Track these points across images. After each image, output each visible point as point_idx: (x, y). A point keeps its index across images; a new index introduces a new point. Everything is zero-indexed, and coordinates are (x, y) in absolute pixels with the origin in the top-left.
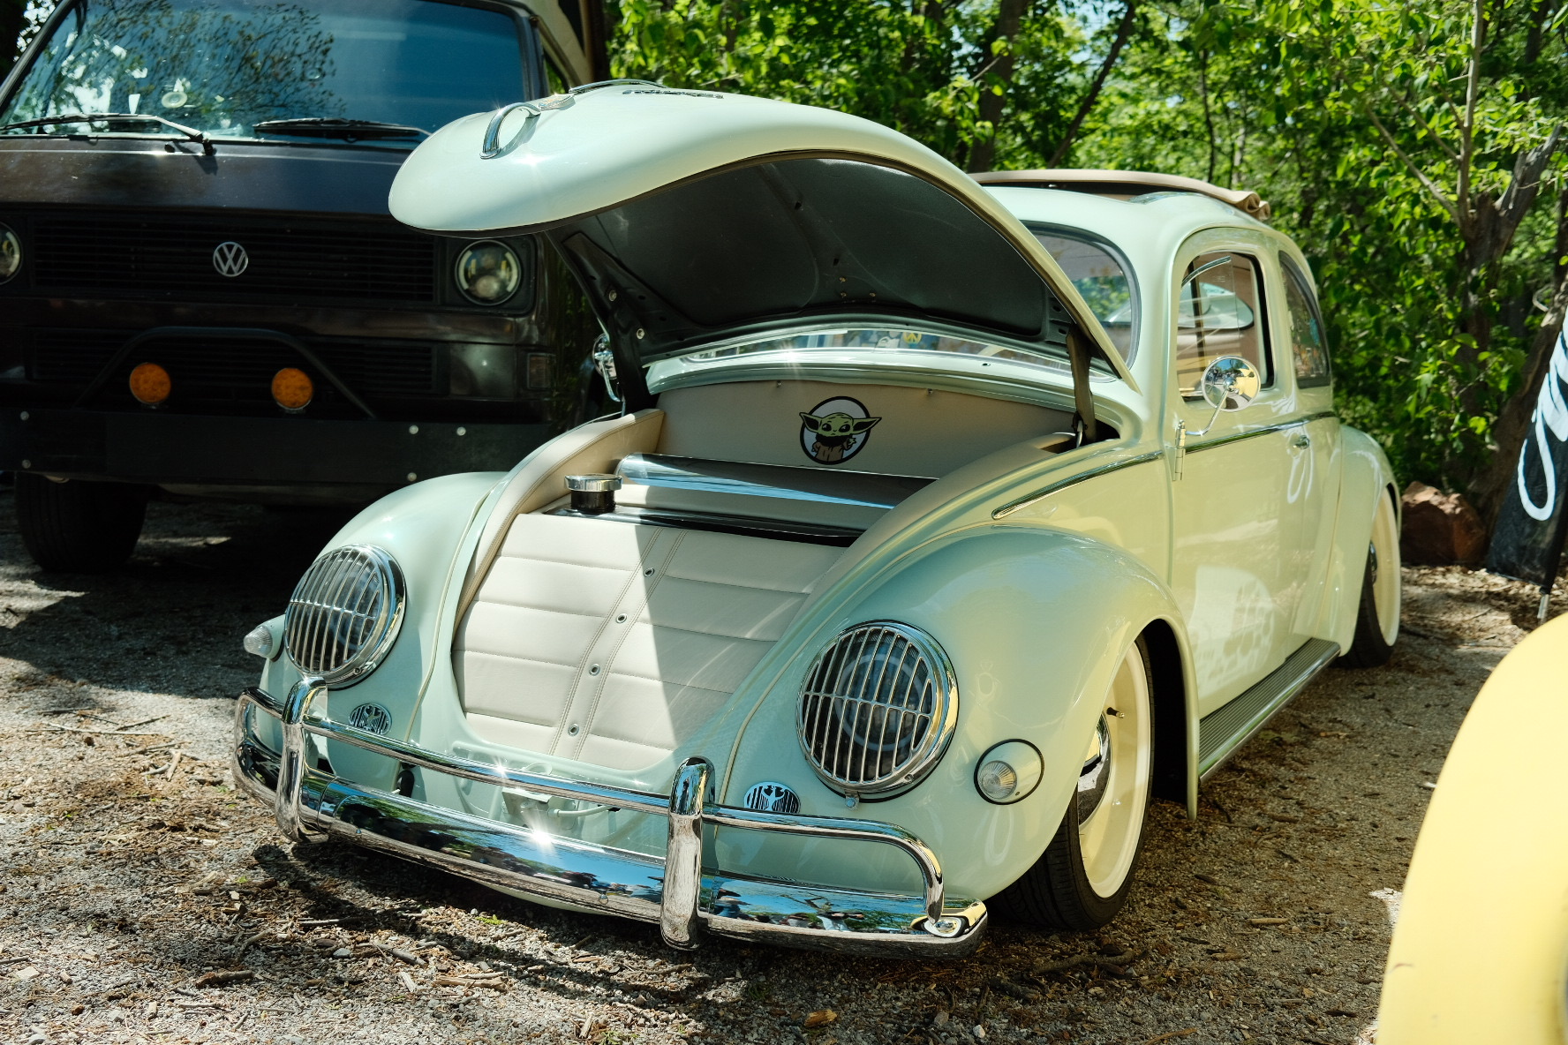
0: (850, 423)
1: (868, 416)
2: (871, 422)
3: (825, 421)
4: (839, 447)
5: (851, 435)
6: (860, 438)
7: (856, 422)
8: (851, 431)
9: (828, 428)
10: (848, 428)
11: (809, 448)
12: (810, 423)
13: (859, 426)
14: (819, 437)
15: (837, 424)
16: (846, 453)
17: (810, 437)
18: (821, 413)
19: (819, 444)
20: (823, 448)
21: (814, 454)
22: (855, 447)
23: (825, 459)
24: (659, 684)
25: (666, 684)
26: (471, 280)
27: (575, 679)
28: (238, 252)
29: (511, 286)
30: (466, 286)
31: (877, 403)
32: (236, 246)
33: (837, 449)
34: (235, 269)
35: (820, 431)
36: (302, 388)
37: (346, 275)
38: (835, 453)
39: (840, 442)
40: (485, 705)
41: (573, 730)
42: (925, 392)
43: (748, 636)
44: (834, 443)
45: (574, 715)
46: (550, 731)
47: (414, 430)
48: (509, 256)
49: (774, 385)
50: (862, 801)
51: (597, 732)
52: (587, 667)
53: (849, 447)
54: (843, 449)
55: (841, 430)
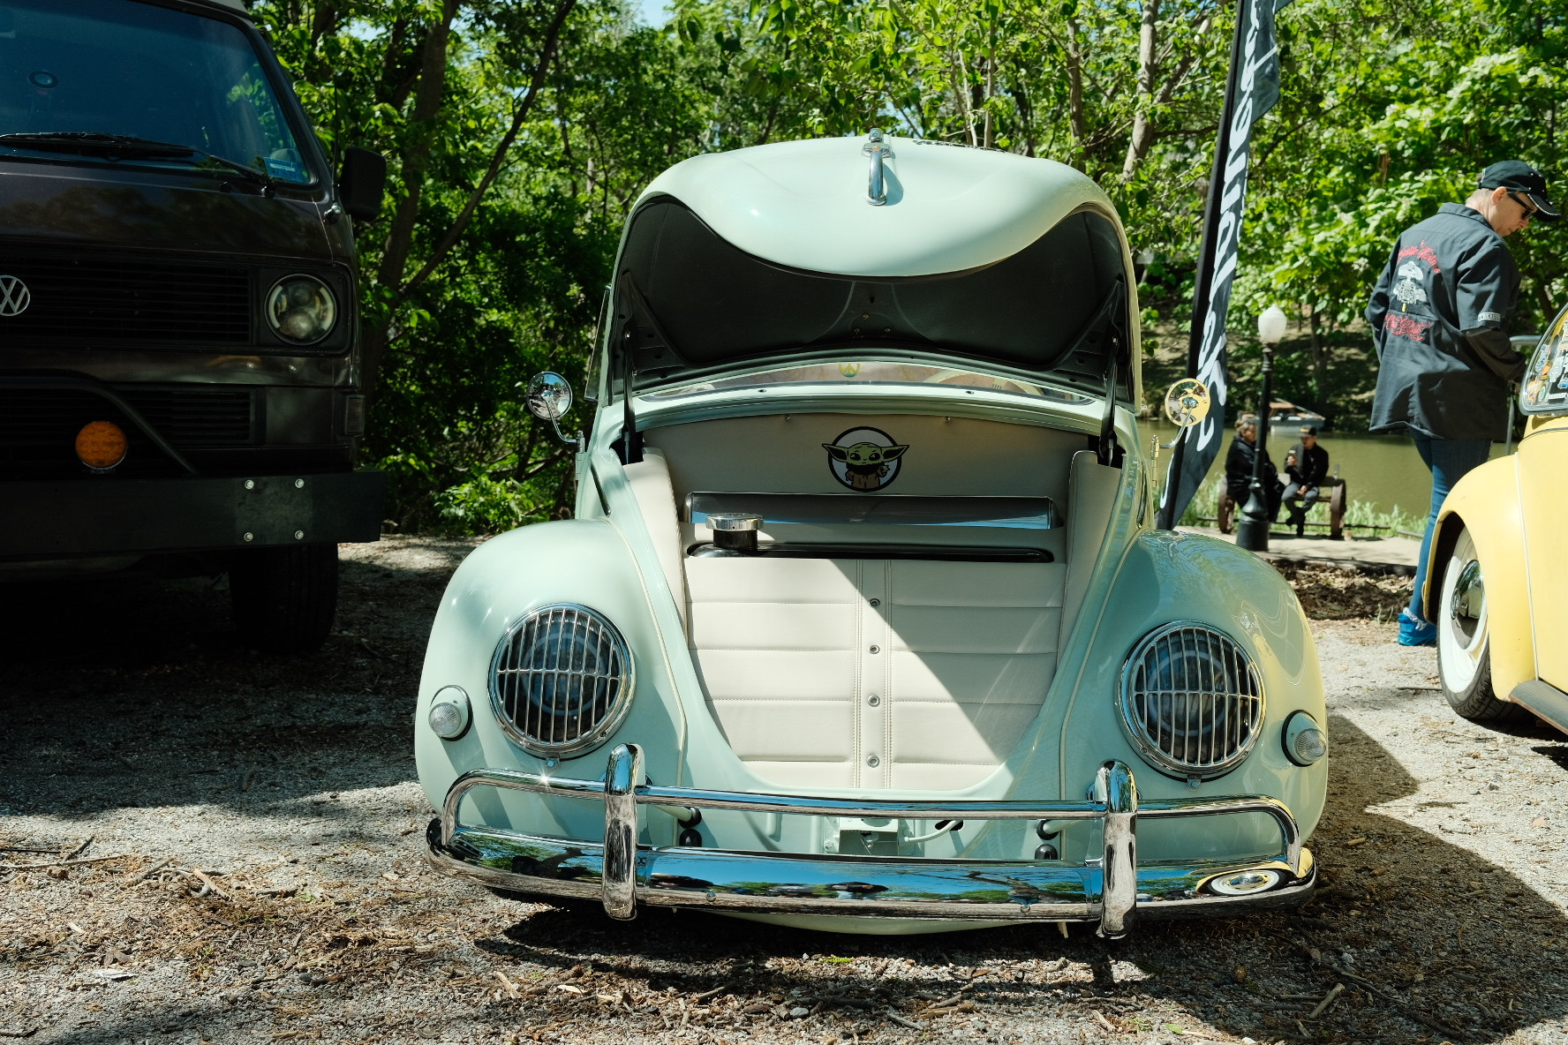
0: (878, 451)
1: (895, 444)
2: (900, 450)
3: (851, 451)
4: (874, 475)
5: (883, 463)
6: (893, 464)
7: (884, 450)
8: (882, 459)
9: (857, 457)
10: (877, 456)
11: (844, 479)
12: (835, 453)
13: (889, 454)
14: (849, 466)
15: (865, 454)
16: (883, 481)
17: (840, 467)
18: (845, 443)
19: (852, 473)
20: (857, 477)
21: (849, 483)
22: (890, 474)
23: (862, 486)
24: (954, 706)
25: (961, 704)
26: (281, 317)
27: (855, 713)
28: (18, 289)
29: (327, 324)
30: (277, 325)
31: (902, 432)
32: (15, 280)
33: (872, 476)
34: (15, 307)
35: (849, 460)
36: (111, 444)
37: (137, 312)
38: (871, 480)
39: (874, 469)
40: (759, 751)
41: (873, 761)
42: (944, 420)
43: (1019, 651)
44: (866, 472)
45: (867, 746)
46: (847, 765)
47: (250, 485)
48: (323, 291)
49: (783, 418)
50: (1203, 781)
51: (899, 760)
52: (864, 700)
53: (884, 474)
54: (878, 476)
55: (871, 459)
